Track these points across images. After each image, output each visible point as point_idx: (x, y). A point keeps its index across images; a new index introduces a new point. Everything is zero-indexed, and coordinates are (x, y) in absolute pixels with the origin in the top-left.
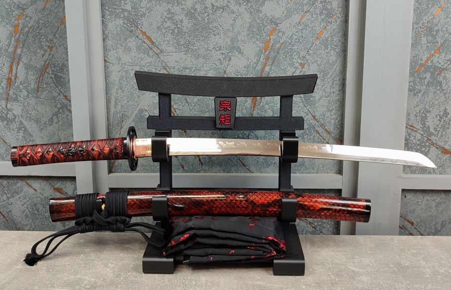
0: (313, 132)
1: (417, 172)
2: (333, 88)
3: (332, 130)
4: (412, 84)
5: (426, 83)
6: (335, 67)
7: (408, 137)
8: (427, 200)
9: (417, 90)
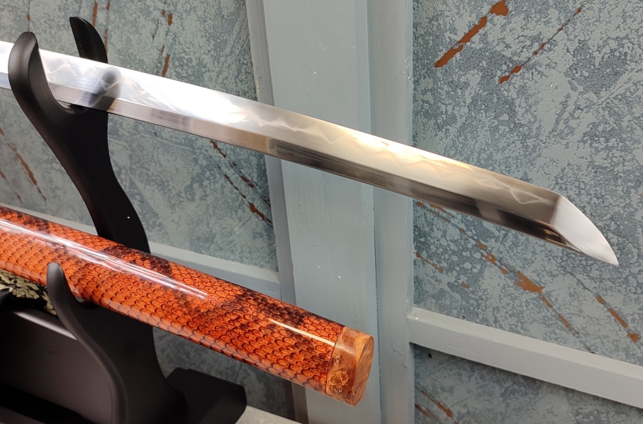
0: (218, 176)
1: (455, 312)
2: (242, 81)
3: (255, 180)
4: (429, 97)
5: (469, 101)
6: (237, 27)
7: (427, 229)
8: (482, 377)
9: (444, 116)
